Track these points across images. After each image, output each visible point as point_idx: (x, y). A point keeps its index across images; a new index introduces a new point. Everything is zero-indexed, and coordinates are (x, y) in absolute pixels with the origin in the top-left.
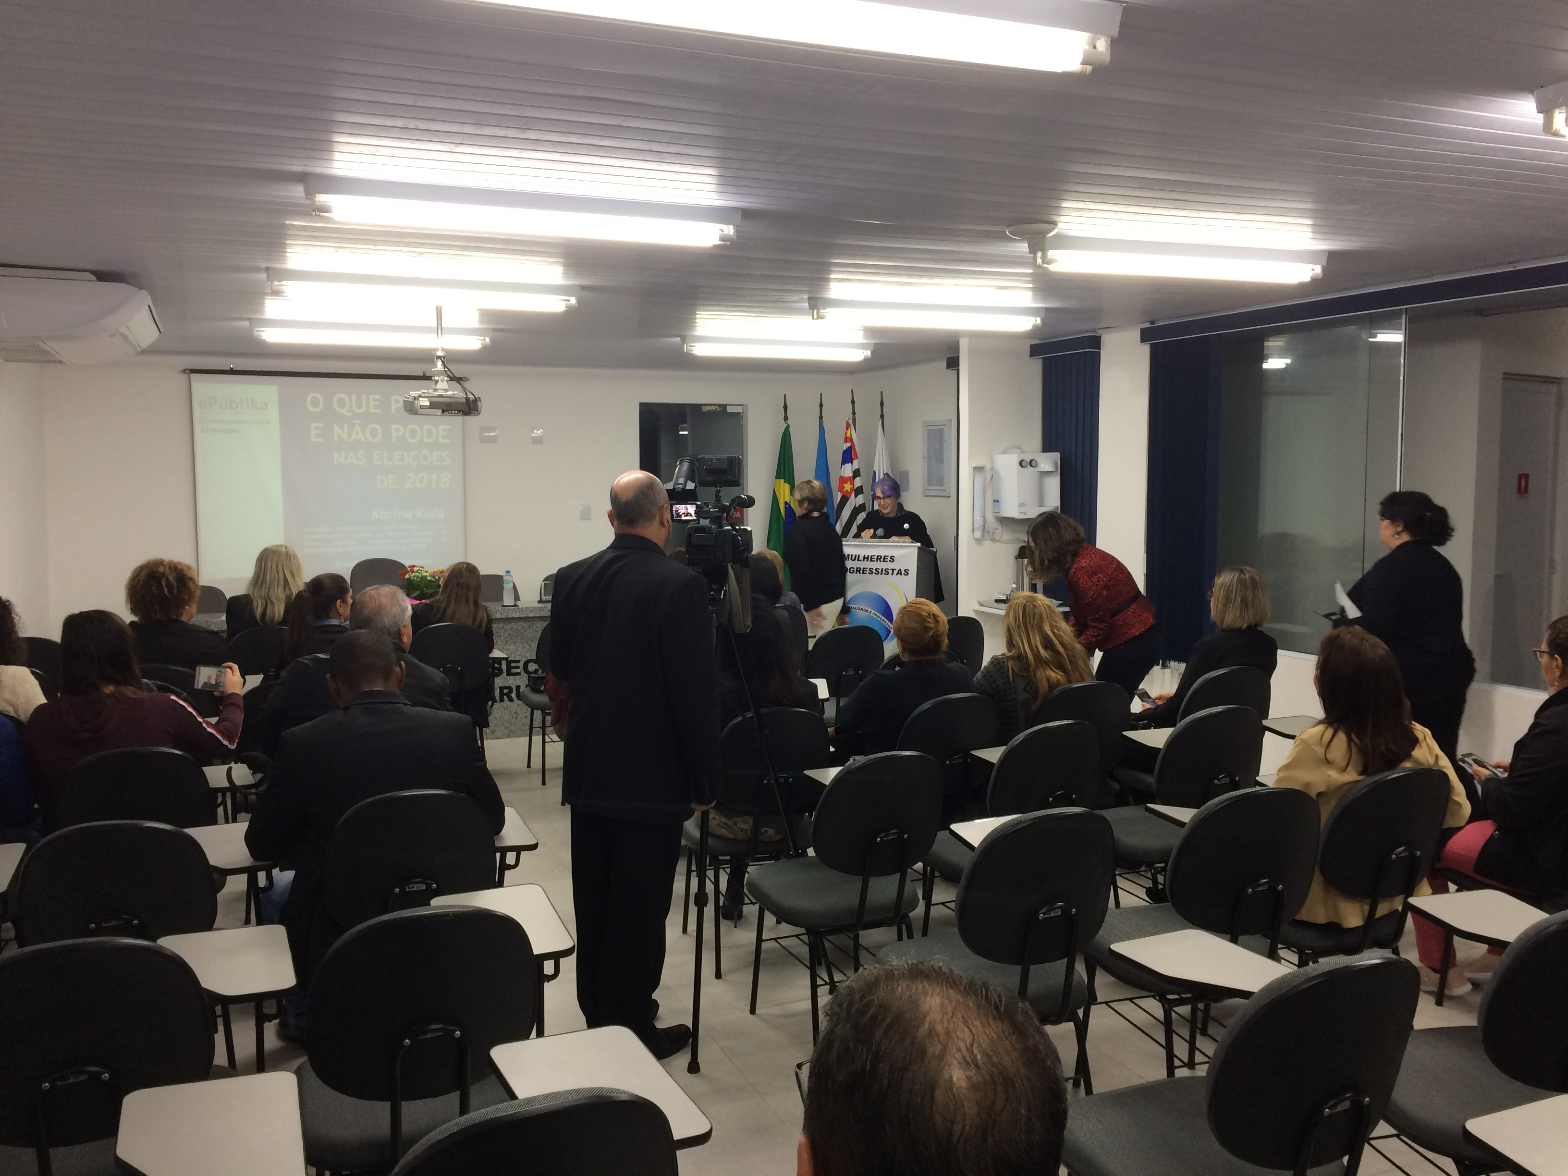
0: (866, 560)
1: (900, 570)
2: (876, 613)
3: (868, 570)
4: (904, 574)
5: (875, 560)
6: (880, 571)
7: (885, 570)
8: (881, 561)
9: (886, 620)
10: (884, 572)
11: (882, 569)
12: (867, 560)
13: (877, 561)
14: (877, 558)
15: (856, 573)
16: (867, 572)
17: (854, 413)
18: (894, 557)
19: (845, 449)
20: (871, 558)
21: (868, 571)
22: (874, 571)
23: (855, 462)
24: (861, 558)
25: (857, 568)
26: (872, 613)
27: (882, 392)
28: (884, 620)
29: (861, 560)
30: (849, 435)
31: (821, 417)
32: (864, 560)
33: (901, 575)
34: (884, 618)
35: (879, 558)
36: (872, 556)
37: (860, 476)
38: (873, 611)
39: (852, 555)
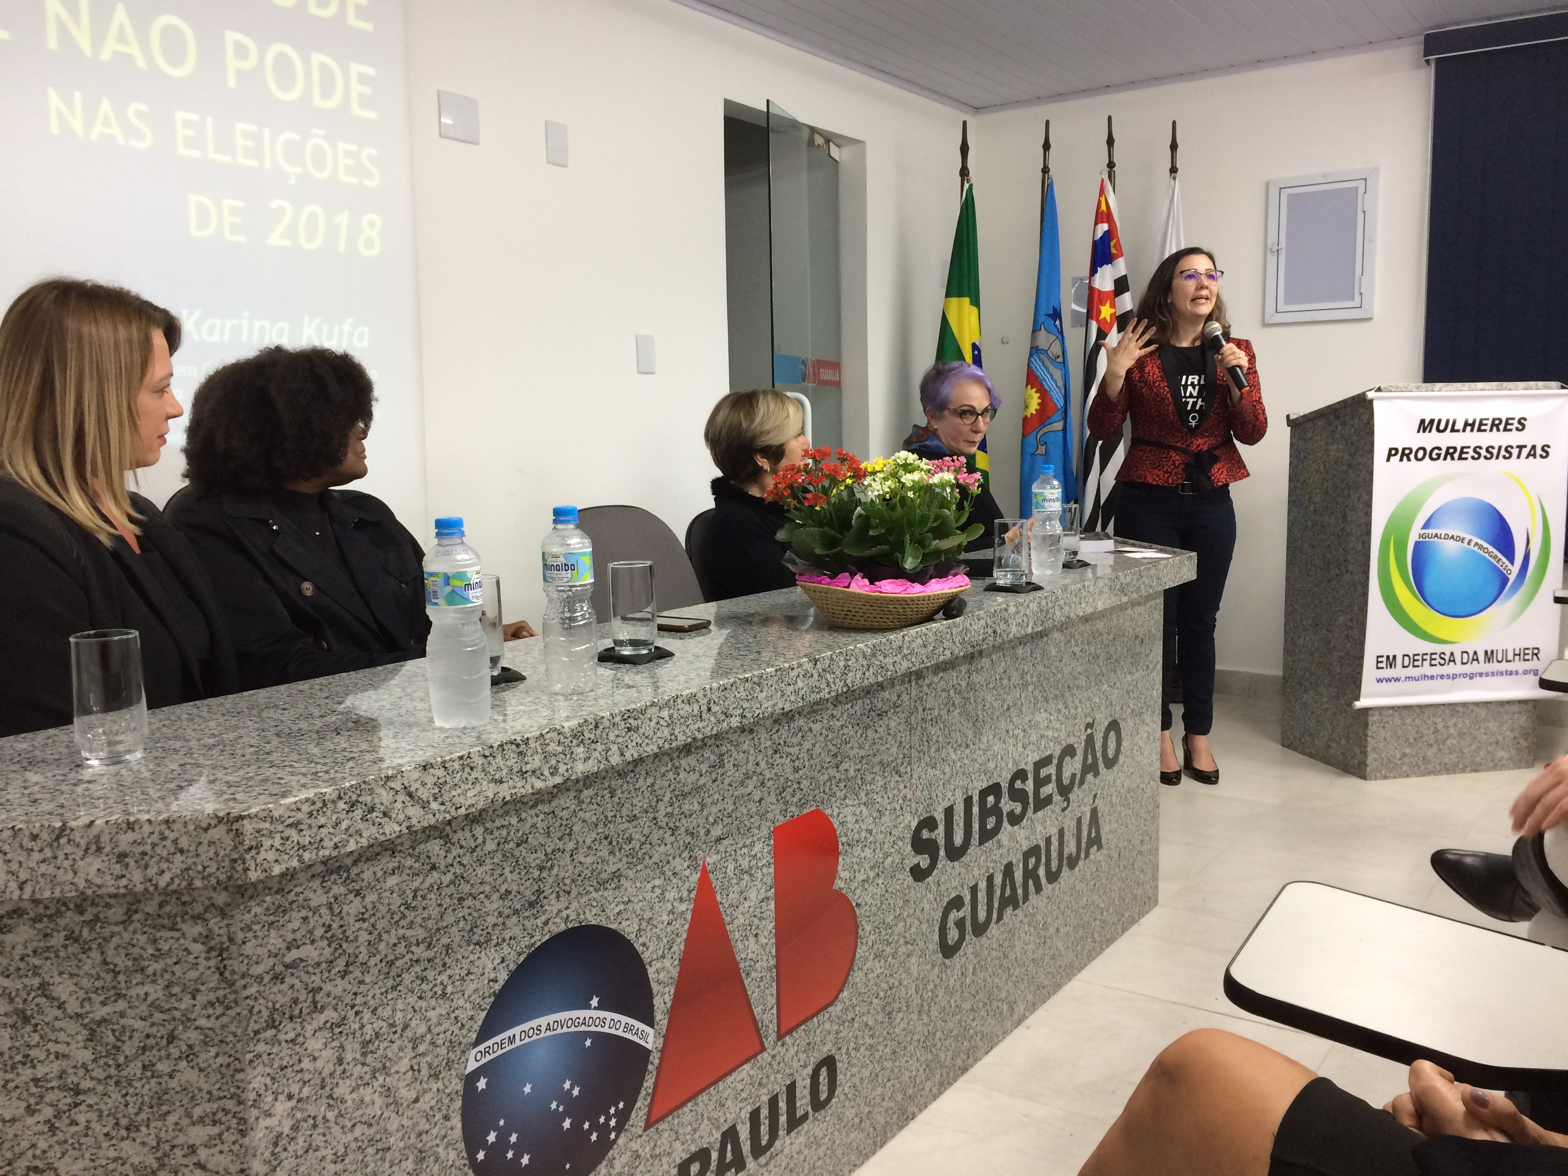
0: (1469, 428)
1: (1534, 447)
2: (1481, 542)
3: (1471, 451)
4: (1541, 456)
5: (1488, 428)
6: (1495, 452)
7: (1506, 450)
8: (1498, 430)
9: (1500, 556)
10: (1503, 452)
11: (1500, 448)
12: (1472, 430)
13: (1491, 430)
14: (1493, 424)
15: (1445, 459)
16: (1469, 456)
17: (1111, 165)
18: (1525, 419)
19: (1099, 234)
20: (1481, 424)
21: (1471, 453)
22: (1483, 452)
23: (1121, 262)
24: (1459, 425)
25: (1448, 448)
26: (1473, 543)
27: (1174, 123)
28: (1495, 557)
29: (1458, 431)
30: (1103, 207)
31: (1045, 170)
32: (1464, 430)
33: (1534, 456)
34: (1496, 552)
35: (1496, 424)
36: (1481, 420)
37: (1127, 289)
38: (1475, 540)
39: (1440, 421)
